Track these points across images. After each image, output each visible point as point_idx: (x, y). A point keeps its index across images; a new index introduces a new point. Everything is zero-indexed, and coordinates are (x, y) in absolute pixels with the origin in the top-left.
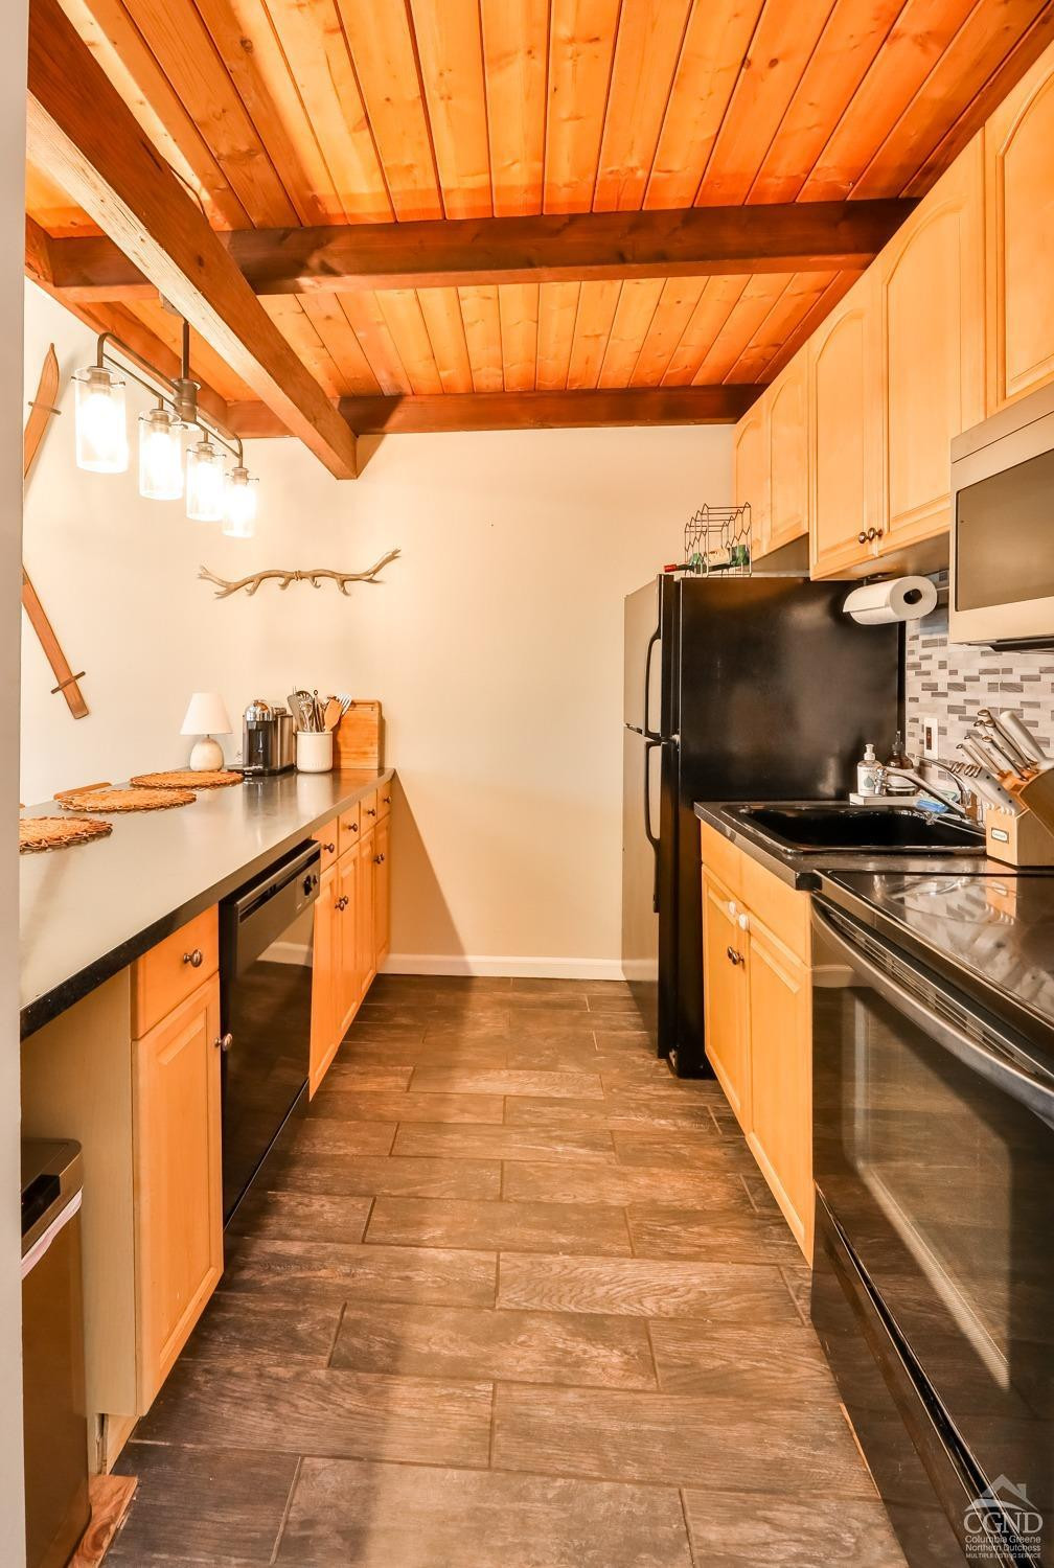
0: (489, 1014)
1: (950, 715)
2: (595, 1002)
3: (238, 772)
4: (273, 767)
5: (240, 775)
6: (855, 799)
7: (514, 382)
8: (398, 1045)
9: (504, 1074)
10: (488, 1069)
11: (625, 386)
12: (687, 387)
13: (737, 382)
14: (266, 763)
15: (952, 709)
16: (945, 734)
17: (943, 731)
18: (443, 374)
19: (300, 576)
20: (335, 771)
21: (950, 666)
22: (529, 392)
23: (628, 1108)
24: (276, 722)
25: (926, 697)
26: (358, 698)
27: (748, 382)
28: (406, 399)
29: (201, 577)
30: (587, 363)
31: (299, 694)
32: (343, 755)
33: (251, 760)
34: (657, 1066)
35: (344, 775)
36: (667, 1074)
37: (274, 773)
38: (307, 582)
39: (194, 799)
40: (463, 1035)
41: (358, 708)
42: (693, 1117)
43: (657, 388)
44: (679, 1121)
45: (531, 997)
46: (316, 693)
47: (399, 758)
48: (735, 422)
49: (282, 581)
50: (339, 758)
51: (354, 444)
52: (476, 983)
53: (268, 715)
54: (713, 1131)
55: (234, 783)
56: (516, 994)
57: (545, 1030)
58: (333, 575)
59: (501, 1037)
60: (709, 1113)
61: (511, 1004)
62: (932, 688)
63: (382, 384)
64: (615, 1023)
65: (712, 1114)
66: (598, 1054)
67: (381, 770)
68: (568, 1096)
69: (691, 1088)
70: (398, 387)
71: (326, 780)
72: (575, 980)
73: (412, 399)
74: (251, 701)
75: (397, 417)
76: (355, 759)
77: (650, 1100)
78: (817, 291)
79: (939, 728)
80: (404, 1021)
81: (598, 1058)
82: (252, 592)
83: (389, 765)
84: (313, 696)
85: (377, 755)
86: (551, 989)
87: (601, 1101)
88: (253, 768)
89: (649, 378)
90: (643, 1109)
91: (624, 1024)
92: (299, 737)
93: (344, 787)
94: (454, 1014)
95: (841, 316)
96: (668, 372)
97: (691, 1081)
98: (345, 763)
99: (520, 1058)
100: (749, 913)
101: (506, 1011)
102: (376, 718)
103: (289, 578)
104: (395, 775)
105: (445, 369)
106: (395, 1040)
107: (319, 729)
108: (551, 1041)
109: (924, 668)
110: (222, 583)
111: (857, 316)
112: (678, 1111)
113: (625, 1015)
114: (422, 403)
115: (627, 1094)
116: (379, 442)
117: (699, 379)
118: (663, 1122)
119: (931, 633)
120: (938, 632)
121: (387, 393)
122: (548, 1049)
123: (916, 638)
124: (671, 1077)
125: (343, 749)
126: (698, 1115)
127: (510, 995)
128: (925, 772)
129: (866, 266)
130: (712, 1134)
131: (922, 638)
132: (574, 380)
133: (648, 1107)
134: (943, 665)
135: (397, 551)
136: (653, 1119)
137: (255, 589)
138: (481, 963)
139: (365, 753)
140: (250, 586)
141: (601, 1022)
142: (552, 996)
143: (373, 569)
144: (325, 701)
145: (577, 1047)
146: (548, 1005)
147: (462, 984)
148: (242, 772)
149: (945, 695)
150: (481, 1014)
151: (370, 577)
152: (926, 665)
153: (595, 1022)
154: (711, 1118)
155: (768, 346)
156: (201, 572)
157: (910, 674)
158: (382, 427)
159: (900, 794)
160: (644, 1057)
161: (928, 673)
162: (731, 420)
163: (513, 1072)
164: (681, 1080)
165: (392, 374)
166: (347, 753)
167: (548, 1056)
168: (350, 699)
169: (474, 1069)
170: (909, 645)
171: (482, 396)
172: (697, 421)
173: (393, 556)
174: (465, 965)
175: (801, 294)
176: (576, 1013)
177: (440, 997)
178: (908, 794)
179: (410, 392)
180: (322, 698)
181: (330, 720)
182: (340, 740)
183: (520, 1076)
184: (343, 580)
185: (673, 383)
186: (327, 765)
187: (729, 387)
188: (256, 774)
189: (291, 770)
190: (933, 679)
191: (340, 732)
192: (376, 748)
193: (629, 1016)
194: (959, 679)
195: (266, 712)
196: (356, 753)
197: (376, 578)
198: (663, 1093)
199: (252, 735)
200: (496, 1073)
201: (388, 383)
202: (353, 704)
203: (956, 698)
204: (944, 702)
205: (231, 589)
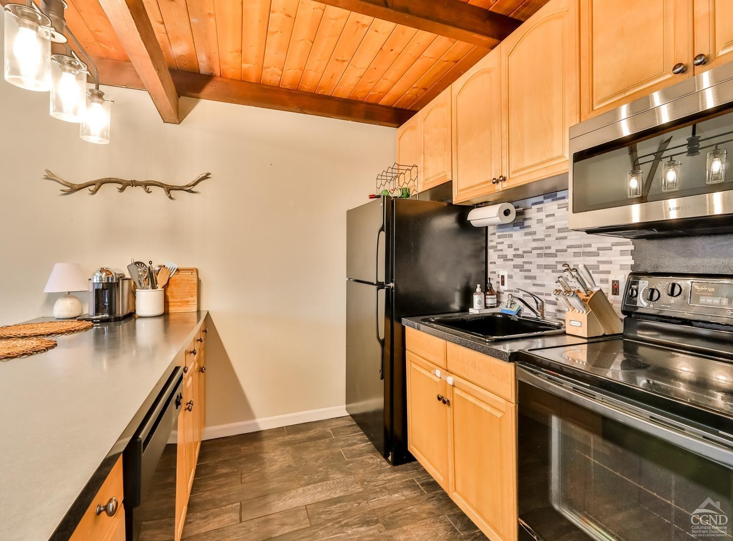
0: (278, 452)
1: (514, 269)
2: (336, 431)
3: (87, 320)
4: (117, 315)
5: (90, 323)
6: (472, 311)
7: (287, 83)
8: (225, 489)
9: (300, 490)
10: (288, 490)
11: (346, 98)
12: (377, 105)
13: (400, 107)
14: (111, 312)
15: (515, 267)
16: (512, 278)
17: (510, 277)
18: (245, 66)
19: (134, 184)
20: (165, 315)
21: (514, 247)
22: (294, 90)
23: (377, 492)
24: (118, 284)
25: (500, 262)
26: (181, 266)
27: (404, 108)
28: (215, 79)
29: (47, 178)
30: (332, 78)
31: (137, 263)
32: (170, 304)
33: (97, 311)
34: (380, 462)
35: (171, 317)
36: (387, 465)
37: (118, 319)
38: (140, 190)
39: (56, 345)
40: (266, 471)
41: (181, 273)
42: (409, 487)
43: (362, 102)
44: (404, 492)
45: (299, 436)
46: (151, 263)
47: (212, 303)
48: (398, 127)
49: (120, 186)
50: (168, 306)
51: (178, 100)
52: (264, 435)
53: (112, 279)
54: (422, 493)
55: (86, 329)
56: (290, 436)
57: (314, 455)
58: (161, 185)
59: (290, 466)
60: (416, 483)
61: (289, 443)
62: (505, 258)
63: (200, 64)
64: (350, 442)
65: (418, 483)
66: (348, 463)
67: (199, 311)
68: (342, 494)
69: (402, 470)
70: (211, 68)
71: (160, 321)
72: (320, 421)
73: (219, 79)
74: (99, 267)
75: (209, 89)
76: (179, 306)
77: (385, 483)
78: (454, 62)
79: (508, 275)
80: (224, 471)
81: (349, 466)
82: (94, 192)
83: (204, 308)
84: (148, 265)
85: (196, 303)
86: (309, 429)
87: (360, 492)
88: (100, 316)
89: (360, 96)
90: (384, 490)
91: (355, 441)
92: (137, 293)
93: (172, 325)
94: (256, 458)
95: (475, 72)
96: (371, 93)
97: (400, 466)
98: (172, 309)
99: (306, 477)
100: (453, 375)
101: (288, 448)
102: (196, 279)
103: (124, 185)
104: (208, 314)
105: (246, 63)
106: (221, 486)
107: (154, 287)
108: (320, 461)
109: (498, 248)
110: (66, 184)
111: (488, 71)
112: (401, 486)
113: (353, 436)
114: (226, 83)
115: (372, 484)
116: (196, 103)
117: (383, 102)
118: (397, 495)
119: (503, 232)
120: (507, 231)
121: (202, 71)
122: (320, 467)
123: (494, 234)
124: (389, 466)
125: (170, 300)
126: (411, 486)
127: (287, 438)
128: (500, 296)
129: (493, 48)
130: (422, 495)
131: (497, 234)
132: (321, 88)
133: (385, 488)
134: (510, 246)
135: (208, 174)
136: (391, 495)
137: (97, 190)
138: (265, 422)
139: (188, 302)
140: (92, 188)
141: (342, 443)
142: (311, 433)
143: (192, 183)
144: (157, 269)
145: (336, 462)
146: (310, 439)
147: (255, 437)
148: (92, 320)
149: (512, 260)
150: (273, 454)
151: (188, 189)
152: (499, 247)
153: (340, 444)
154: (418, 486)
155: (421, 89)
156: (46, 174)
157: (490, 251)
158: (198, 93)
159: (491, 307)
160: (372, 458)
161: (502, 250)
162: (396, 125)
163: (305, 488)
164: (395, 467)
165: (209, 58)
166: (174, 302)
167: (322, 471)
168: (176, 267)
169: (281, 492)
170: (490, 238)
171: (265, 87)
172: (381, 123)
173: (206, 177)
174: (256, 425)
175: (447, 61)
176: (327, 440)
177: (245, 449)
178: (494, 307)
179: (218, 74)
180: (155, 267)
181: (161, 280)
182: (168, 294)
183: (310, 489)
184: (169, 189)
185: (370, 101)
186: (160, 311)
187: (396, 109)
188: (103, 321)
189: (131, 316)
190: (504, 253)
191: (168, 289)
192: (195, 298)
193: (356, 435)
194: (520, 252)
195: (110, 276)
196: (180, 302)
197: (194, 189)
198: (390, 478)
199: (98, 293)
200: (295, 492)
201: (205, 64)
202: (178, 270)
203: (519, 261)
204: (512, 263)
205: (74, 189)
